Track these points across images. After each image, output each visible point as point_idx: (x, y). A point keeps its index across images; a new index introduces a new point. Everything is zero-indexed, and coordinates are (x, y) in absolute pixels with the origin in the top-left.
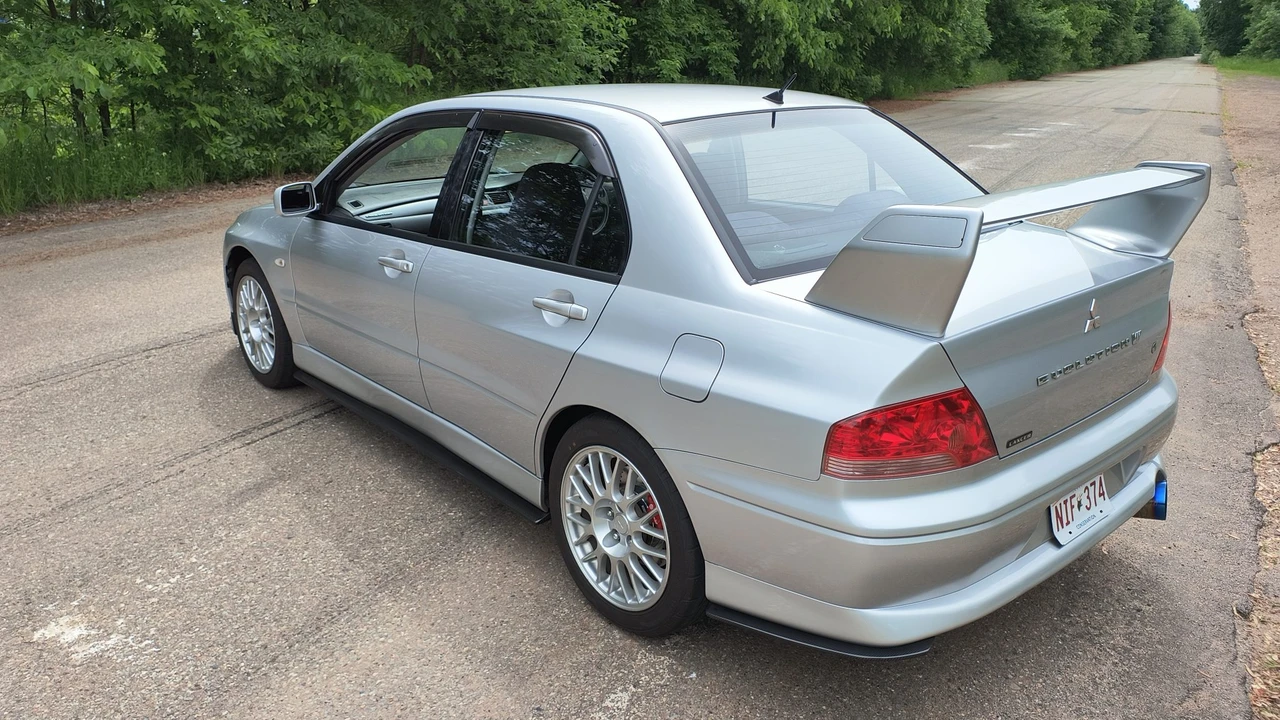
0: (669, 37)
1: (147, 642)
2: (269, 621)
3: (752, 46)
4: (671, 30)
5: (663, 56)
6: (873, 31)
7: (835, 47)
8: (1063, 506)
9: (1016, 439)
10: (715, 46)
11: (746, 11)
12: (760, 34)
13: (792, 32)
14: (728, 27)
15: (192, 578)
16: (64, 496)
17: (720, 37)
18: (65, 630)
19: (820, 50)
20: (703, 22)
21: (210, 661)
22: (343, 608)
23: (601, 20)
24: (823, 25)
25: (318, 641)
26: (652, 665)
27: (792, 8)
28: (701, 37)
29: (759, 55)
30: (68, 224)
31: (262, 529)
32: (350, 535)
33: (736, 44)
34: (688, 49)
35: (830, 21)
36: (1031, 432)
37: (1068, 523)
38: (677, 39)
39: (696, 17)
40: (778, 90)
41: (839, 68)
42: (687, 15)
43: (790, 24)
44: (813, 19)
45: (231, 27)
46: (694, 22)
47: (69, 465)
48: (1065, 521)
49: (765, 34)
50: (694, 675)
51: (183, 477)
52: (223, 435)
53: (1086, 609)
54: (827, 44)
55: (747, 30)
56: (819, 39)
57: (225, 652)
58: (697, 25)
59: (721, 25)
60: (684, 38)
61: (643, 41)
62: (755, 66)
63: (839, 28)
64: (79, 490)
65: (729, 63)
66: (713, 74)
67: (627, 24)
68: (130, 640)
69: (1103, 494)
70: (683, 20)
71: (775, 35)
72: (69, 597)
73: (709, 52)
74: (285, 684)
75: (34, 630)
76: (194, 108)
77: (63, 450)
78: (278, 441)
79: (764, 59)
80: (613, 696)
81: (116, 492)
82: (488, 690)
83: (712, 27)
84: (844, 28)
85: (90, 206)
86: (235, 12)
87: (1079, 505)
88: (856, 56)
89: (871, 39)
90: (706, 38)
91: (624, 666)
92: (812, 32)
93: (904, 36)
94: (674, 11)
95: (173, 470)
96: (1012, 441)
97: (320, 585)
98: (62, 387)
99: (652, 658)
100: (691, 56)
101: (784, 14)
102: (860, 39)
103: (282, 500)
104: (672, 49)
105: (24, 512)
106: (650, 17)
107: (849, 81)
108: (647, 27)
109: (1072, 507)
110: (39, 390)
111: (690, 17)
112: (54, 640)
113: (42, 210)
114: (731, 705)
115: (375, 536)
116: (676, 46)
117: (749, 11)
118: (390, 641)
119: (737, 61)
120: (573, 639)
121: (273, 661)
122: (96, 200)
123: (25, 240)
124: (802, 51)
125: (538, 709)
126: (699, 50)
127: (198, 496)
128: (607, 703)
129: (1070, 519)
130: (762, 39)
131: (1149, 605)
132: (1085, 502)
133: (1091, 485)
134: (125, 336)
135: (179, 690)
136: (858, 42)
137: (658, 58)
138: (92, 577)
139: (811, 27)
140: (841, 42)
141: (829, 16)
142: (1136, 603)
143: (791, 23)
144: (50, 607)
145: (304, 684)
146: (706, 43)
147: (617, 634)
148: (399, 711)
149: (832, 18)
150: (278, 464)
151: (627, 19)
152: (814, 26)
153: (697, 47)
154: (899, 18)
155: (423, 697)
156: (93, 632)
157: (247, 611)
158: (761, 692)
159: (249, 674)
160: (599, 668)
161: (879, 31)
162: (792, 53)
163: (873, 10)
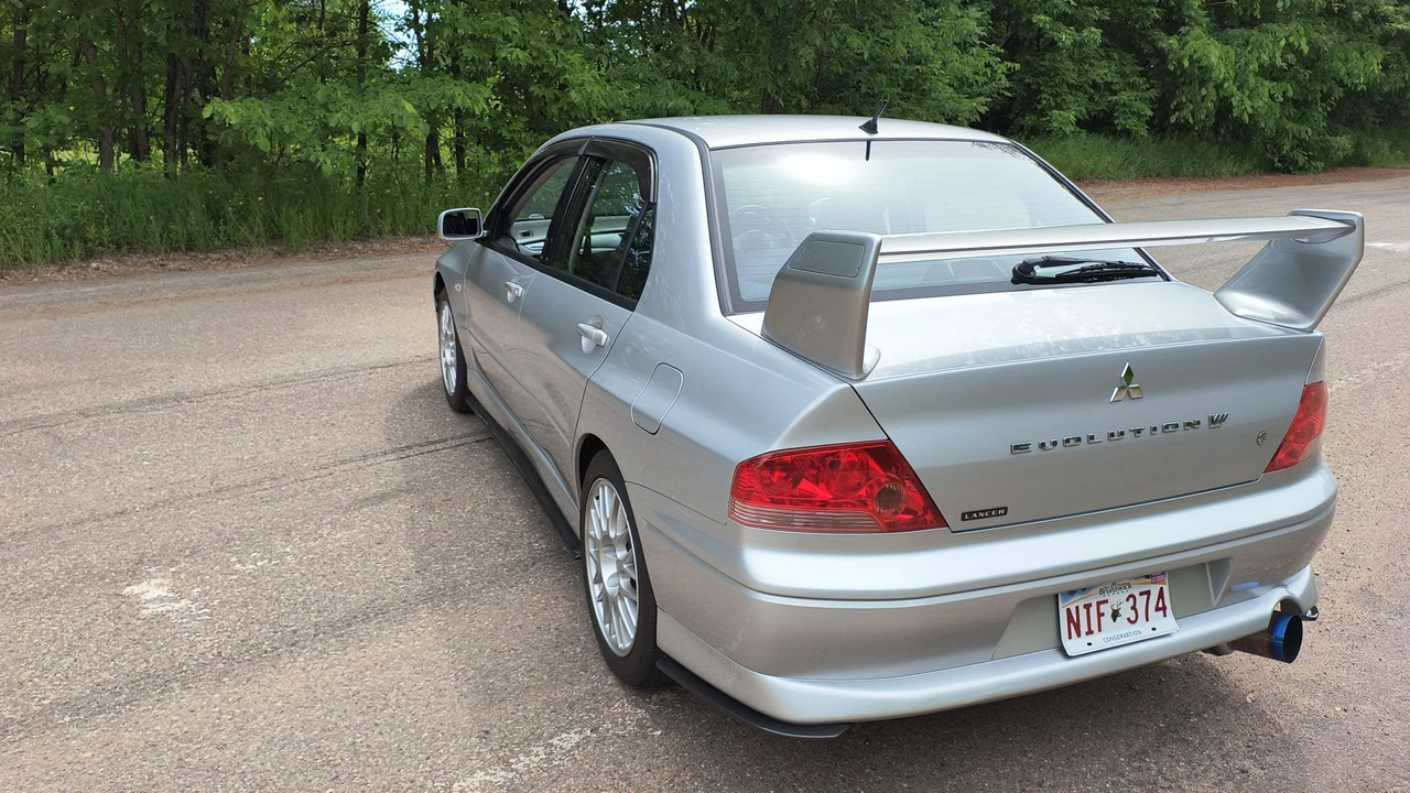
0: (1068, 84)
1: (206, 610)
2: (313, 611)
3: (1173, 96)
4: (1072, 77)
5: (1058, 107)
6: (1341, 83)
7: (1281, 99)
8: (1083, 612)
9: (977, 512)
10: (1124, 97)
11: (1167, 56)
12: (1184, 83)
13: (1225, 80)
14: (1142, 74)
15: (276, 565)
16: (225, 482)
17: (1132, 86)
18: (151, 591)
19: (1261, 103)
20: (1113, 68)
21: (242, 635)
22: (382, 611)
23: (977, 65)
24: (1269, 73)
25: (341, 636)
26: (625, 713)
27: (1227, 52)
28: (1108, 85)
29: (1179, 107)
30: (384, 253)
31: (362, 532)
32: (432, 549)
33: (1153, 93)
34: (1091, 99)
35: (1281, 70)
36: (1006, 509)
37: (1090, 632)
38: (1078, 88)
39: (1104, 63)
40: (871, 119)
41: (1290, 126)
42: (1093, 61)
43: (1220, 72)
44: (1254, 66)
45: (564, 71)
46: (1101, 68)
47: (246, 457)
48: (1084, 628)
49: (1190, 83)
50: (659, 733)
51: (330, 479)
52: (388, 447)
53: (1173, 757)
54: (1271, 97)
55: (1168, 79)
56: (1261, 89)
57: (259, 630)
58: (1103, 72)
59: (1133, 73)
60: (1086, 86)
61: (1035, 91)
62: (1173, 120)
63: (1294, 78)
64: (239, 479)
65: (1140, 116)
66: (1119, 128)
67: (1009, 69)
68: (194, 606)
69: (1164, 608)
70: (1086, 67)
71: (1202, 83)
72: (173, 563)
73: (1116, 103)
74: (289, 665)
75: (129, 585)
76: (521, 149)
77: (250, 444)
78: (429, 459)
79: (1186, 113)
80: (564, 735)
81: (267, 484)
82: (454, 706)
83: (1123, 75)
84: (1301, 77)
85: (414, 239)
86: (568, 57)
87: (1115, 615)
88: (1319, 113)
89: (1339, 93)
90: (1117, 88)
91: (595, 710)
92: (1252, 81)
93: (1386, 89)
94: (1076, 56)
95: (323, 472)
96: (970, 514)
97: (376, 588)
98: (283, 392)
99: (628, 708)
100: (1095, 107)
101: (1214, 60)
102: (1321, 92)
103: (396, 512)
104: (1070, 98)
105: (186, 491)
106: (1047, 63)
107: (1304, 140)
108: (1043, 74)
109: (1100, 615)
110: (264, 392)
111: (1097, 63)
112: (137, 596)
113: (372, 240)
114: (674, 768)
115: (453, 554)
116: (1075, 95)
117: (1171, 56)
118: (402, 647)
119: (1150, 113)
120: (565, 676)
121: (293, 645)
122: (421, 234)
123: (341, 265)
124: (1235, 103)
125: (487, 732)
126: (1103, 102)
127: (329, 497)
128: (555, 741)
129: (1094, 627)
130: (1186, 89)
131: (1262, 768)
132: (1126, 611)
133: (1141, 594)
134: (365, 354)
135: (204, 653)
136: (1319, 96)
137: (1051, 108)
138: (200, 551)
139: (1251, 75)
140: (1290, 93)
141: (1279, 62)
142: (1247, 763)
143: (1223, 70)
144: (153, 569)
145: (304, 669)
146: (1115, 93)
147: (611, 680)
148: (364, 708)
149: (1284, 65)
150: (415, 479)
151: (1009, 64)
152: (1256, 75)
153: (1101, 97)
154: (1377, 69)
155: (394, 700)
156: (170, 595)
157: (300, 600)
158: (716, 763)
159: (266, 652)
160: (570, 707)
161: (1348, 82)
162: (1224, 106)
163: (1343, 57)
